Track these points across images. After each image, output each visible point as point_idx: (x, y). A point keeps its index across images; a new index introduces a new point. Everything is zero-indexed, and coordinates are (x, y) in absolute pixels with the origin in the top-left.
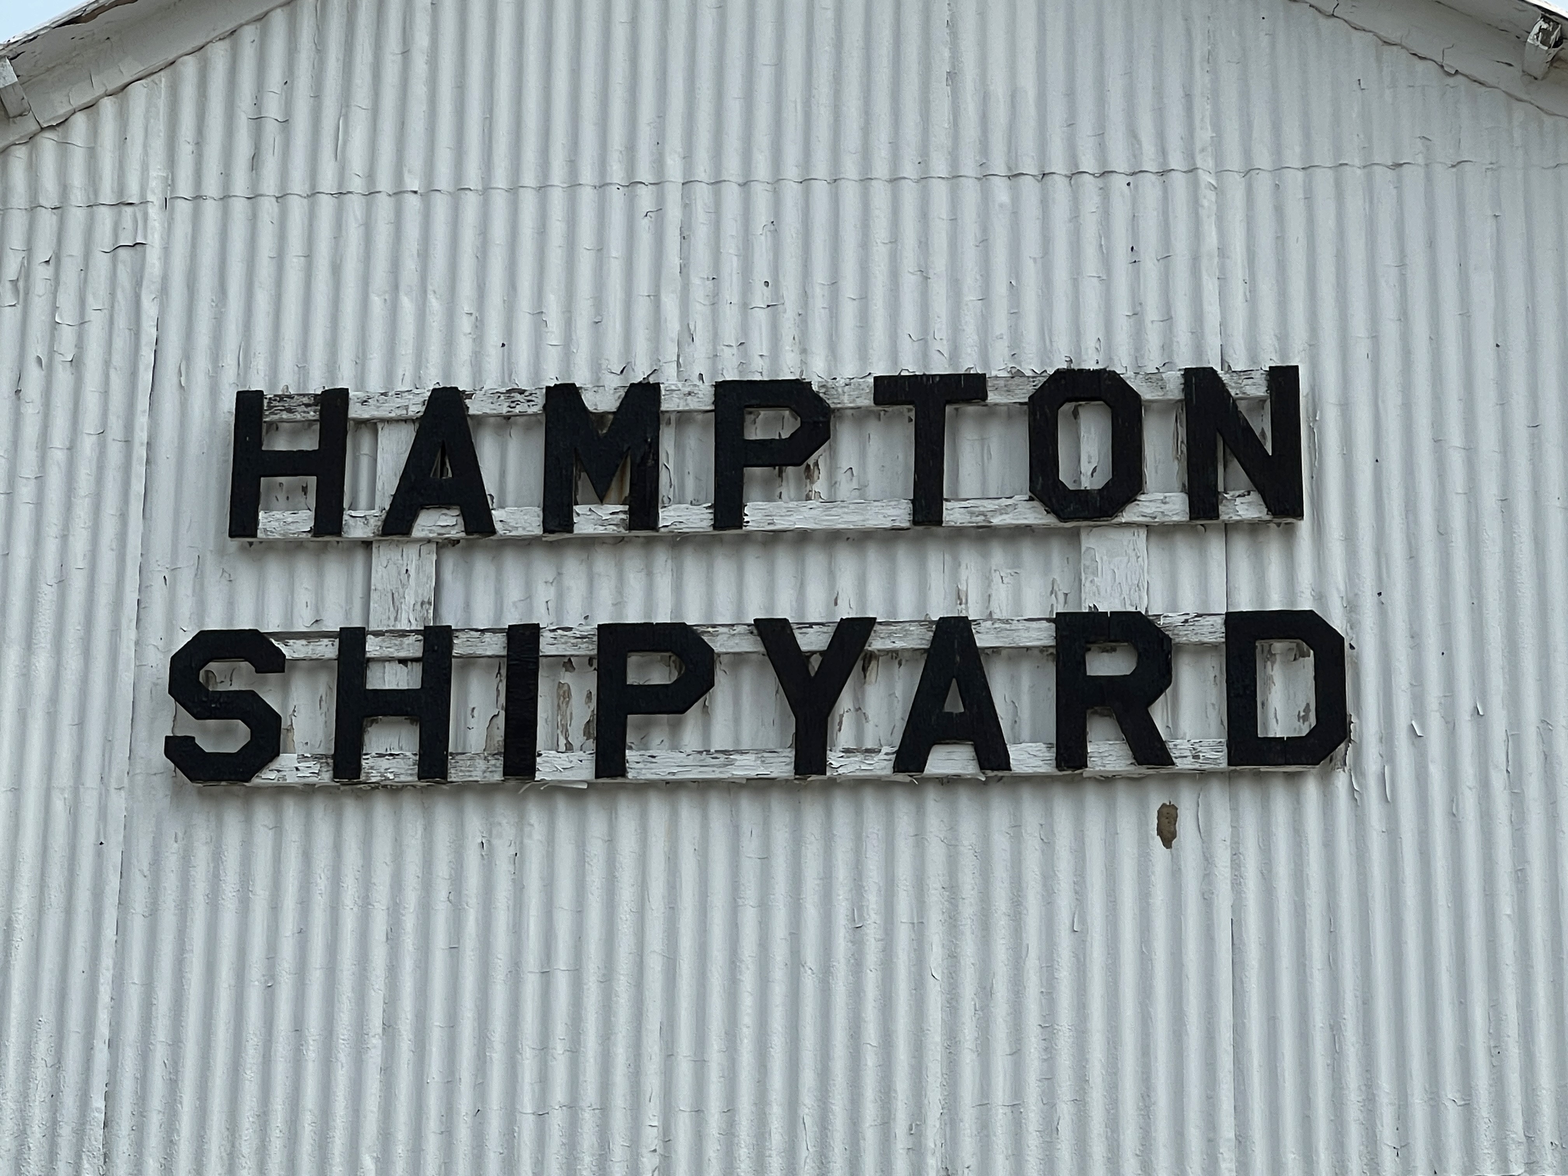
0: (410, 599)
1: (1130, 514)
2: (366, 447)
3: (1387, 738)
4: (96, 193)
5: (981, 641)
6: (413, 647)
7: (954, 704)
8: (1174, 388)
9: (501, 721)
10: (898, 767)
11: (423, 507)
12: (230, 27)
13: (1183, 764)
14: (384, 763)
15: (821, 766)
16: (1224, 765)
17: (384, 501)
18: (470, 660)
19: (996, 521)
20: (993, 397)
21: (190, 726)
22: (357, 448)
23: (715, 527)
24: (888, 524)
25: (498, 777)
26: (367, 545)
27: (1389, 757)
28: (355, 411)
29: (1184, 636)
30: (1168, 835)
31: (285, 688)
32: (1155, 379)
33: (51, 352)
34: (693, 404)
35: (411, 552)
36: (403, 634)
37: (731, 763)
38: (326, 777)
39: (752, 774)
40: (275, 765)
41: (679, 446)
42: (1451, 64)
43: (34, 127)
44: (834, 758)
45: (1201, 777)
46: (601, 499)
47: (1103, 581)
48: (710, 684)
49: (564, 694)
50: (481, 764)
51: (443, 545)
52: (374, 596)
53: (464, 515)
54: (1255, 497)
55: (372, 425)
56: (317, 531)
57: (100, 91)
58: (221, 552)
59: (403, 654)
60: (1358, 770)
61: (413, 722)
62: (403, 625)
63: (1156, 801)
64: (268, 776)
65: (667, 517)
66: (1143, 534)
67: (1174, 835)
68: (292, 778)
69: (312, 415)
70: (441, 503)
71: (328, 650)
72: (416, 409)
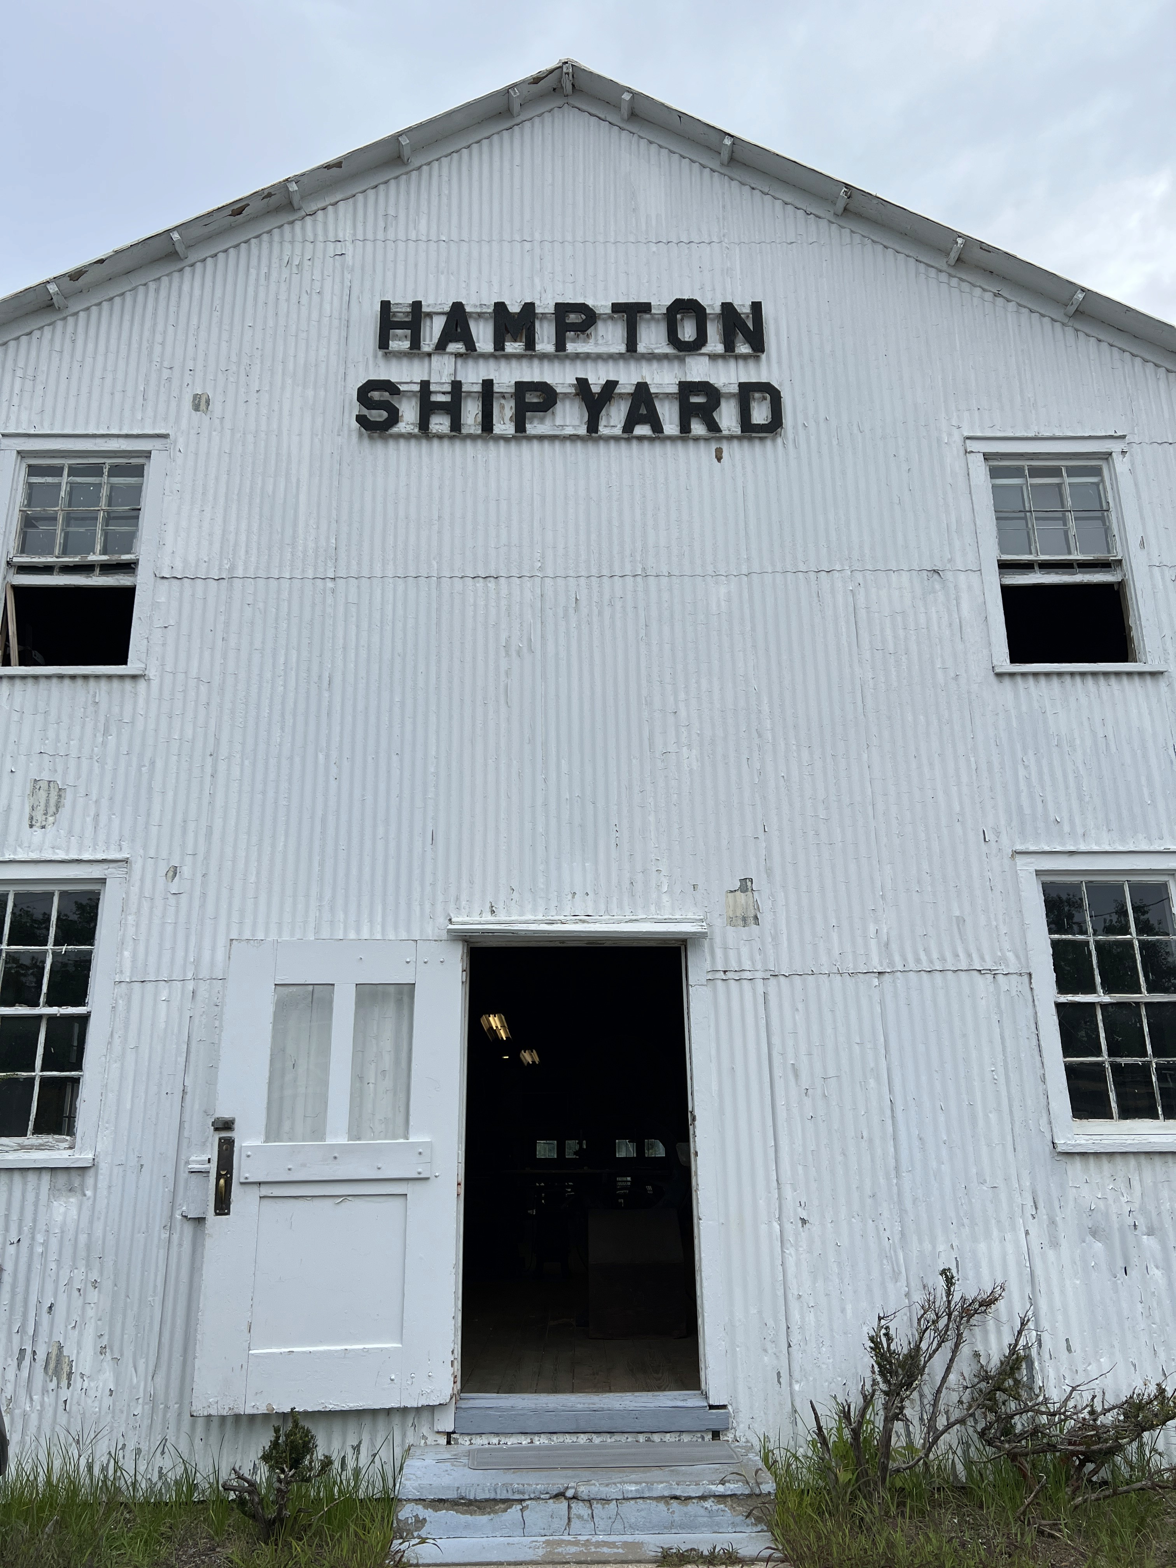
0: (446, 373)
1: (704, 350)
2: (428, 323)
3: (795, 427)
4: (327, 237)
5: (652, 391)
6: (448, 388)
7: (643, 411)
8: (718, 310)
9: (480, 415)
10: (624, 431)
11: (451, 341)
12: (375, 184)
13: (725, 432)
14: (437, 427)
15: (596, 431)
16: (739, 433)
17: (435, 340)
18: (469, 393)
19: (656, 351)
20: (653, 311)
21: (365, 412)
22: (425, 324)
23: (556, 351)
24: (617, 351)
25: (480, 432)
26: (429, 355)
27: (796, 433)
28: (425, 309)
29: (724, 390)
30: (719, 459)
31: (400, 402)
32: (711, 306)
33: (311, 289)
34: (547, 311)
35: (446, 357)
36: (444, 383)
37: (563, 429)
38: (416, 430)
39: (572, 433)
40: (398, 426)
41: (541, 327)
42: (809, 210)
43: (304, 214)
44: (601, 428)
45: (730, 438)
46: (515, 341)
47: (694, 372)
48: (556, 403)
49: (502, 407)
50: (473, 428)
51: (458, 355)
52: (432, 372)
53: (465, 345)
54: (747, 345)
55: (430, 315)
56: (411, 348)
57: (328, 203)
58: (375, 356)
59: (444, 390)
60: (786, 437)
61: (448, 414)
62: (443, 381)
63: (714, 446)
64: (395, 430)
65: (538, 347)
66: (707, 358)
67: (721, 458)
68: (403, 431)
69: (409, 310)
70: (457, 341)
71: (417, 388)
72: (447, 309)
